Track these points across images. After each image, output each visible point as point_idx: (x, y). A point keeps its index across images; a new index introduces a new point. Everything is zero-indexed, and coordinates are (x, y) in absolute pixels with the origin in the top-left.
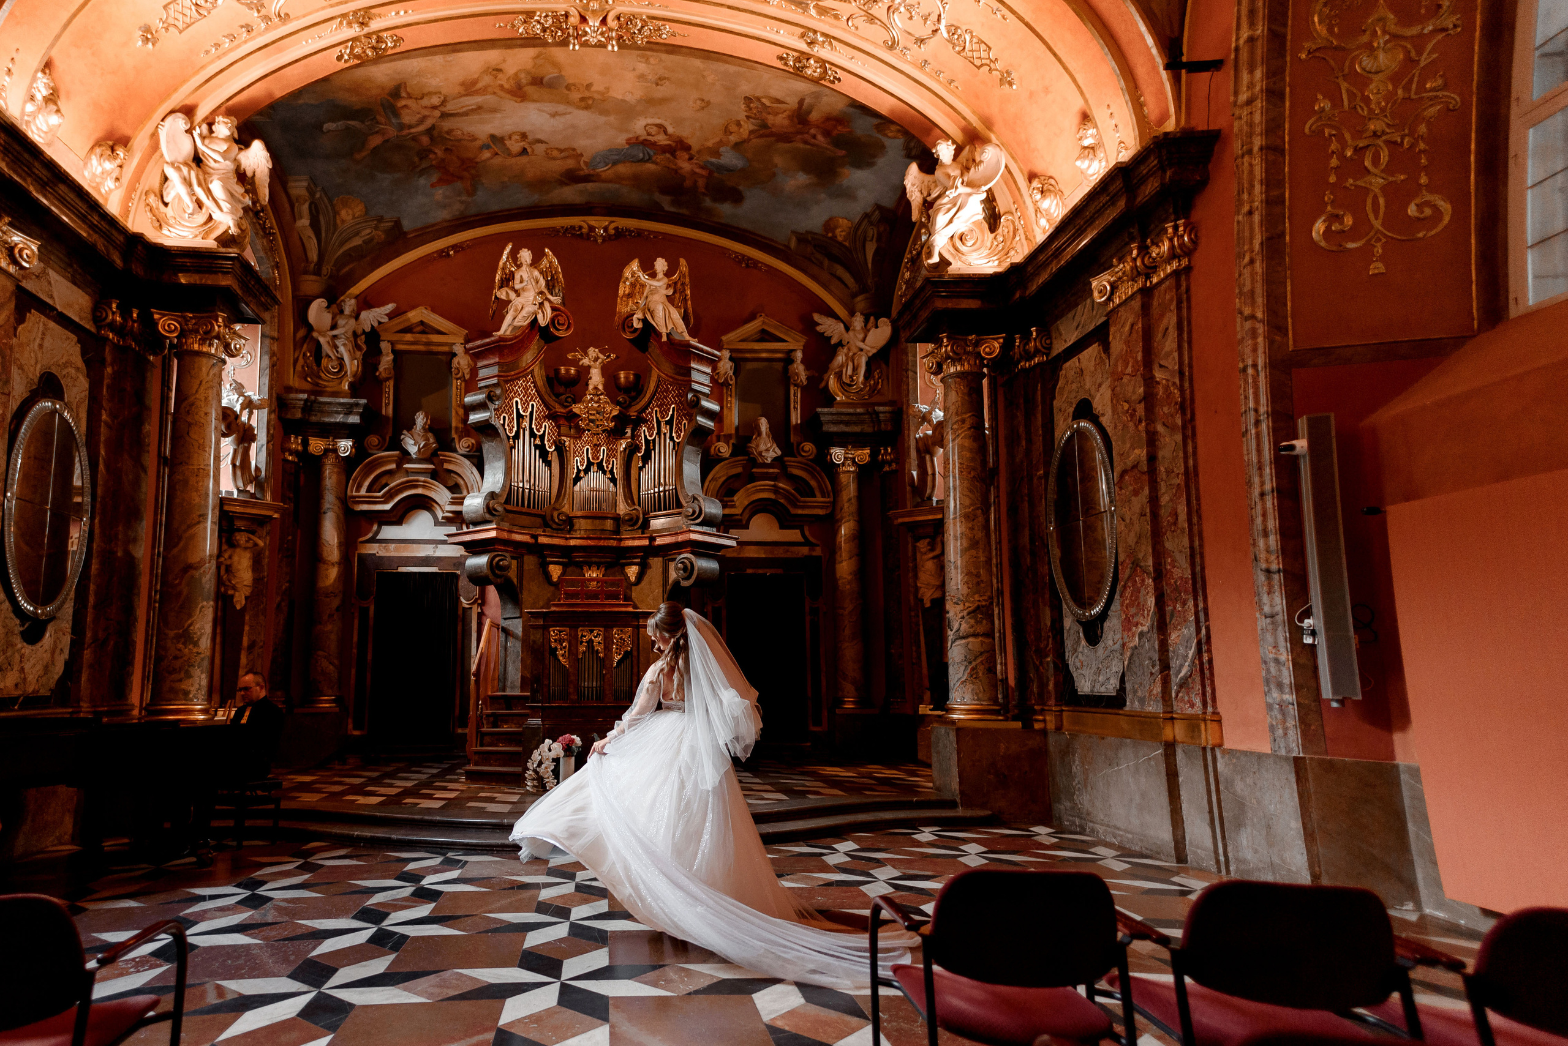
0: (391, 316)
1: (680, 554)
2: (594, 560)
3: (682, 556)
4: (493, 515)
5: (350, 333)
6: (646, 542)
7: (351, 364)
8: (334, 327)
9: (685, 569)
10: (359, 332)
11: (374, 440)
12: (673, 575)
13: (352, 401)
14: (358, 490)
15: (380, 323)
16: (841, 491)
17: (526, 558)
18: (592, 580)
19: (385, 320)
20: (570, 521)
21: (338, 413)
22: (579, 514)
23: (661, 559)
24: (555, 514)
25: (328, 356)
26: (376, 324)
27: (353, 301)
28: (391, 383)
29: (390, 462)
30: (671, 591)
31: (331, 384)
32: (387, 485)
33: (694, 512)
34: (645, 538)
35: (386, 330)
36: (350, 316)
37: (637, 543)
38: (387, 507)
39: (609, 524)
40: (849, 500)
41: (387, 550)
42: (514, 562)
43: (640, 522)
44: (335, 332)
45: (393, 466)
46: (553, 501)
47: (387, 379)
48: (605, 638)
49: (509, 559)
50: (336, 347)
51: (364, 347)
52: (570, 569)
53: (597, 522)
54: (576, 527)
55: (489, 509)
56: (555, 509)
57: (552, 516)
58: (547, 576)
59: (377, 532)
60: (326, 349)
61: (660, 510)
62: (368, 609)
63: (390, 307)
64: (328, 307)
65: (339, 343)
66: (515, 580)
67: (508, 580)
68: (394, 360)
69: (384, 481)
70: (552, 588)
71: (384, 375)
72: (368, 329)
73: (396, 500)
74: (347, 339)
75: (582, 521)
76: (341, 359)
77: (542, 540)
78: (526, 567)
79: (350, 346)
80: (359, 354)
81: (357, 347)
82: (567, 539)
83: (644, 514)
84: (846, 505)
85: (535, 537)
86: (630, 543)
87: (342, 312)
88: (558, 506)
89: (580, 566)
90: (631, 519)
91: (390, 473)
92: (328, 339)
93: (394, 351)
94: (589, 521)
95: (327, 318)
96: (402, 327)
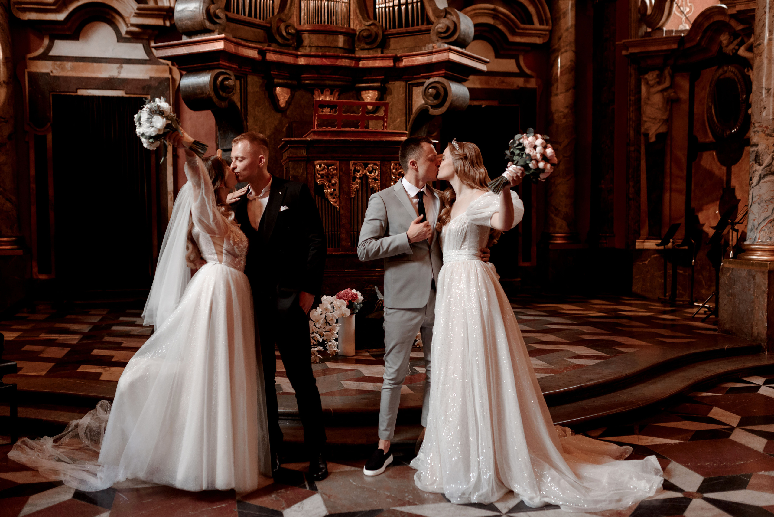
1: (428, 78)
2: (327, 82)
3: (432, 80)
4: (214, 23)
6: (390, 63)
9: (436, 96)
12: (419, 101)
16: (560, 19)
17: (250, 78)
18: (323, 105)
20: (298, 36)
22: (307, 27)
23: (403, 84)
24: (282, 26)
30: (416, 120)
33: (448, 28)
34: (389, 58)
37: (378, 64)
38: (61, 16)
39: (341, 41)
40: (567, 30)
41: (62, 68)
42: (238, 82)
43: (379, 39)
46: (276, 11)
48: (382, 173)
49: (233, 77)
52: (298, 94)
53: (330, 38)
54: (306, 42)
55: (210, 16)
56: (281, 20)
57: (278, 28)
58: (274, 100)
59: (50, 47)
61: (400, 26)
66: (239, 104)
67: (232, 104)
70: (279, 116)
73: (71, 8)
75: (314, 37)
77: (271, 57)
78: (250, 89)
82: (297, 56)
83: (383, 32)
84: (565, 35)
85: (262, 53)
86: (370, 64)
88: (284, 17)
89: (310, 89)
90: (369, 36)
94: (321, 36)
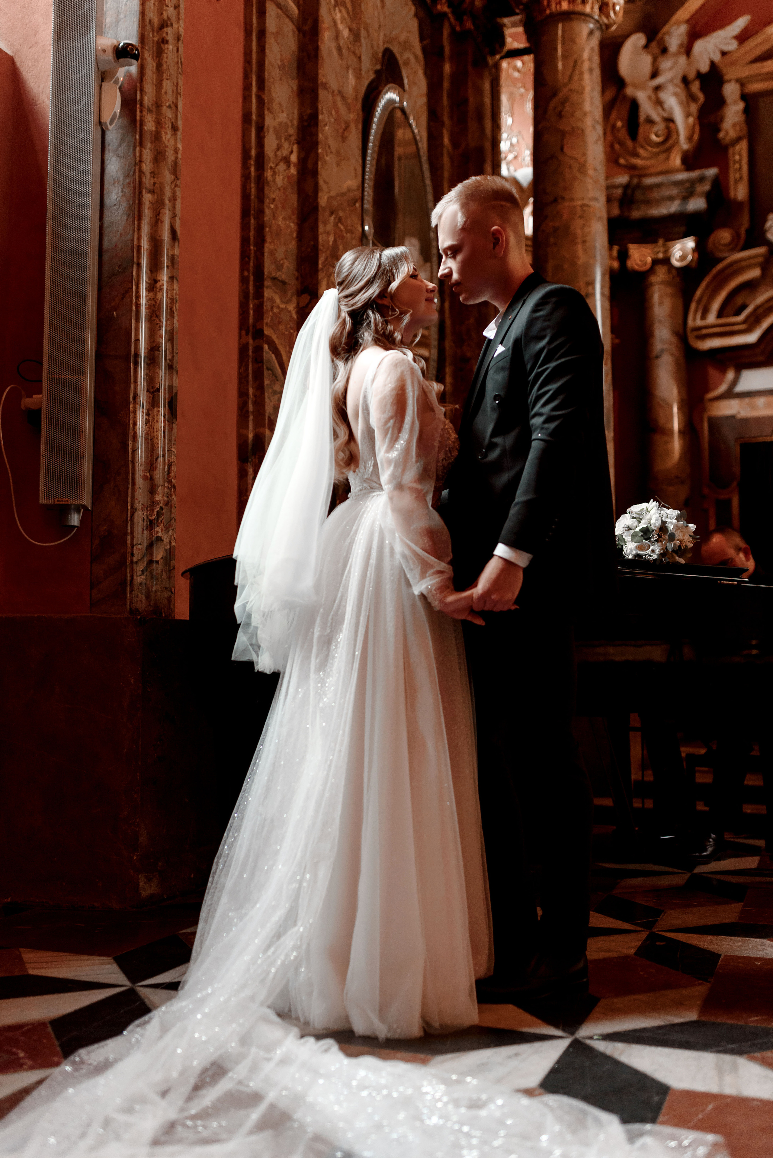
0: (742, 38)
5: (678, 81)
7: (686, 124)
8: (654, 75)
10: (692, 75)
11: (725, 235)
13: (695, 174)
14: (704, 317)
15: (724, 53)
19: (733, 45)
21: (671, 199)
25: (650, 121)
26: (717, 57)
27: (683, 29)
28: (743, 147)
29: (750, 267)
31: (653, 162)
32: (744, 307)
35: (733, 64)
36: (678, 53)
38: (752, 338)
41: (753, 407)
44: (658, 81)
45: (755, 273)
47: (738, 139)
50: (659, 103)
51: (701, 97)
59: (737, 380)
60: (647, 108)
62: (729, 502)
63: (741, 23)
64: (646, 47)
65: (663, 95)
68: (746, 111)
69: (739, 301)
71: (733, 134)
72: (704, 68)
74: (676, 86)
76: (670, 120)
79: (683, 94)
80: (694, 108)
81: (692, 97)
87: (664, 51)
91: (751, 286)
92: (649, 92)
93: (744, 97)
95: (646, 60)
96: (758, 52)
